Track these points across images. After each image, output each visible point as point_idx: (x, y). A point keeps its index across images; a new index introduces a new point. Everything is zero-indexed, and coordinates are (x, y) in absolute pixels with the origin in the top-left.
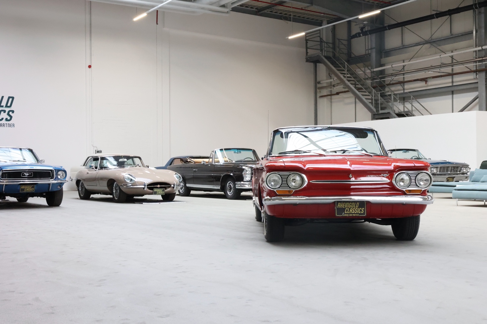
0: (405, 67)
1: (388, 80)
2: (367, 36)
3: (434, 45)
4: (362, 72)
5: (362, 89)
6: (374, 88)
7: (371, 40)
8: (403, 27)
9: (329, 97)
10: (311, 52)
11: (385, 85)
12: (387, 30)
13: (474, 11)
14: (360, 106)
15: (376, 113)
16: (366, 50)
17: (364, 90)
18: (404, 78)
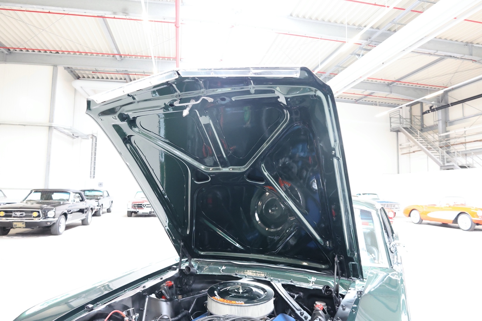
0: (466, 133)
1: (452, 142)
4: (431, 137)
5: (431, 148)
6: (441, 147)
7: (438, 115)
8: (463, 103)
9: (408, 154)
10: (394, 125)
11: (451, 146)
12: (450, 106)
15: (443, 165)
16: (434, 122)
18: (465, 140)
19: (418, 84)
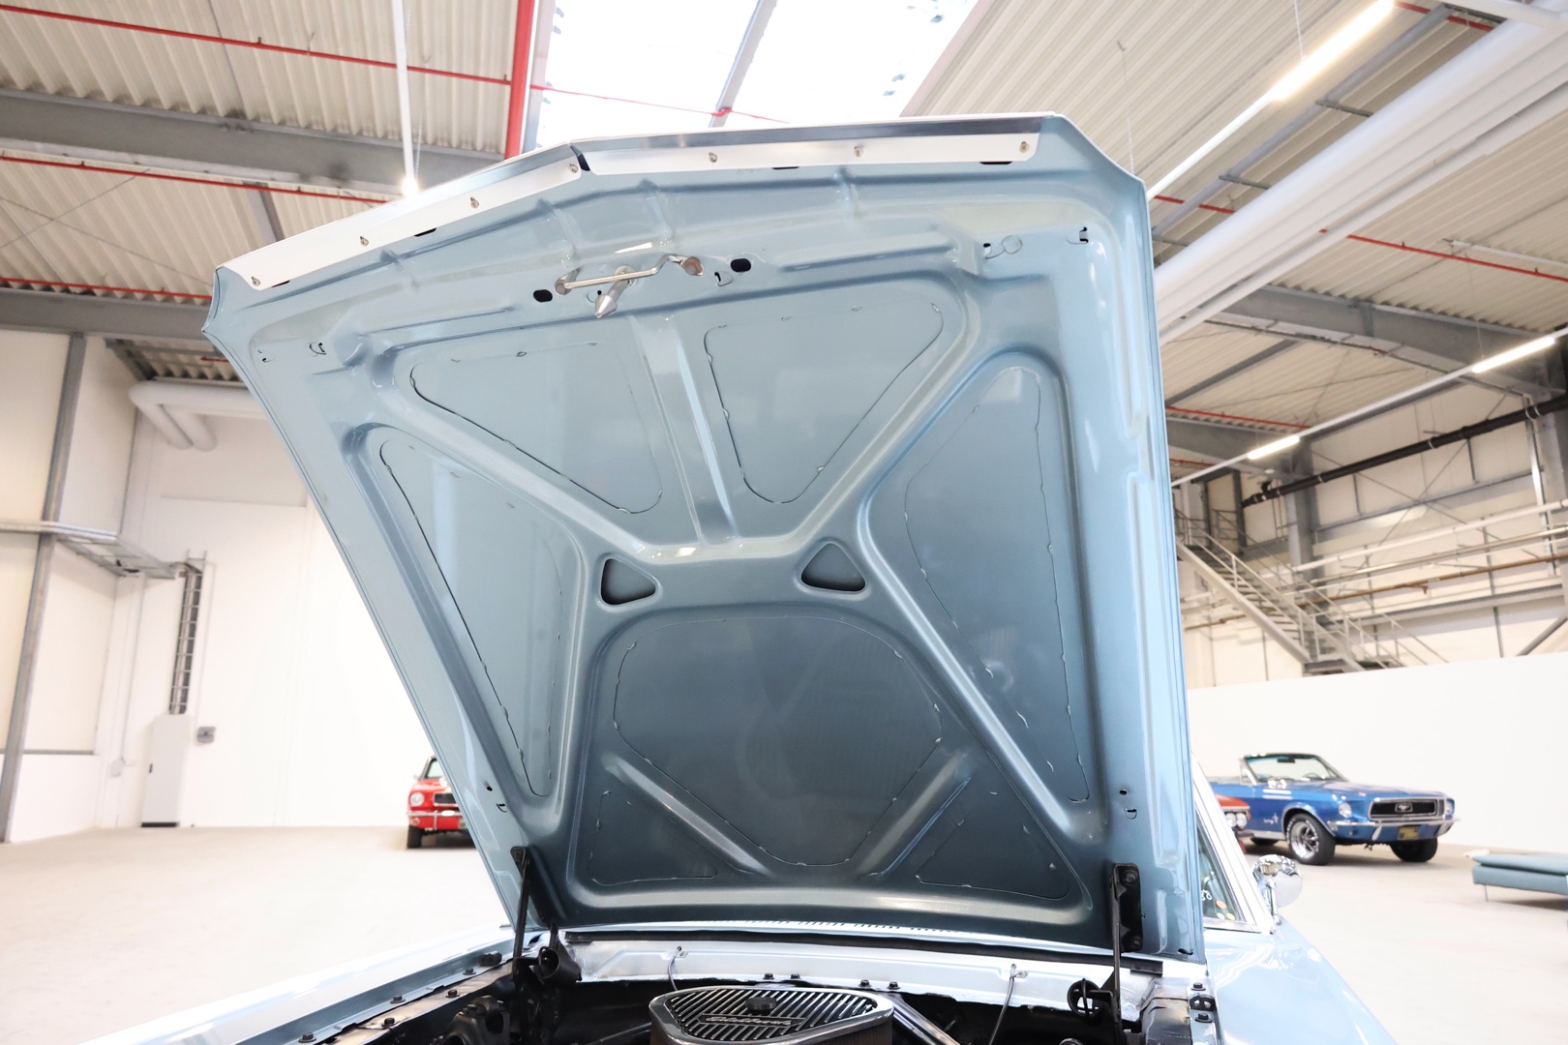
0: (1371, 560)
1: (1333, 589)
2: (1276, 500)
3: (1436, 506)
4: (1269, 575)
5: (1272, 609)
6: (1303, 607)
7: (1287, 509)
8: (1357, 475)
9: (1206, 629)
11: (1329, 601)
12: (1319, 482)
13: (1529, 425)
14: (1273, 646)
15: (1311, 661)
16: (1277, 529)
17: (1279, 612)
18: (1370, 582)
19: (1223, 416)
